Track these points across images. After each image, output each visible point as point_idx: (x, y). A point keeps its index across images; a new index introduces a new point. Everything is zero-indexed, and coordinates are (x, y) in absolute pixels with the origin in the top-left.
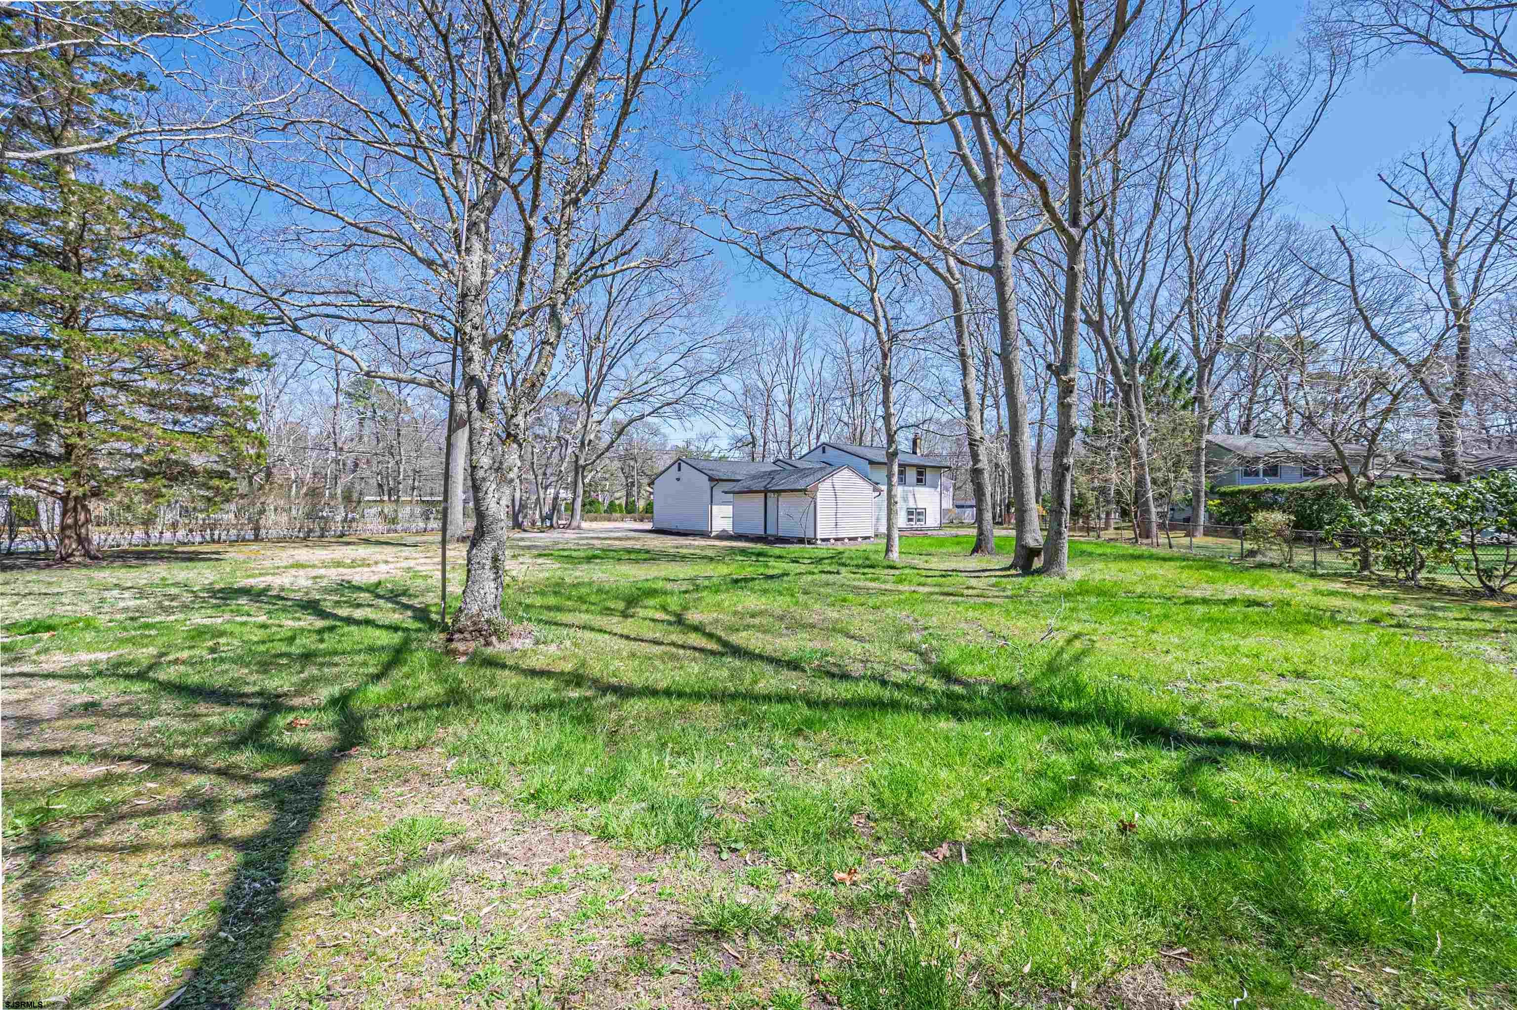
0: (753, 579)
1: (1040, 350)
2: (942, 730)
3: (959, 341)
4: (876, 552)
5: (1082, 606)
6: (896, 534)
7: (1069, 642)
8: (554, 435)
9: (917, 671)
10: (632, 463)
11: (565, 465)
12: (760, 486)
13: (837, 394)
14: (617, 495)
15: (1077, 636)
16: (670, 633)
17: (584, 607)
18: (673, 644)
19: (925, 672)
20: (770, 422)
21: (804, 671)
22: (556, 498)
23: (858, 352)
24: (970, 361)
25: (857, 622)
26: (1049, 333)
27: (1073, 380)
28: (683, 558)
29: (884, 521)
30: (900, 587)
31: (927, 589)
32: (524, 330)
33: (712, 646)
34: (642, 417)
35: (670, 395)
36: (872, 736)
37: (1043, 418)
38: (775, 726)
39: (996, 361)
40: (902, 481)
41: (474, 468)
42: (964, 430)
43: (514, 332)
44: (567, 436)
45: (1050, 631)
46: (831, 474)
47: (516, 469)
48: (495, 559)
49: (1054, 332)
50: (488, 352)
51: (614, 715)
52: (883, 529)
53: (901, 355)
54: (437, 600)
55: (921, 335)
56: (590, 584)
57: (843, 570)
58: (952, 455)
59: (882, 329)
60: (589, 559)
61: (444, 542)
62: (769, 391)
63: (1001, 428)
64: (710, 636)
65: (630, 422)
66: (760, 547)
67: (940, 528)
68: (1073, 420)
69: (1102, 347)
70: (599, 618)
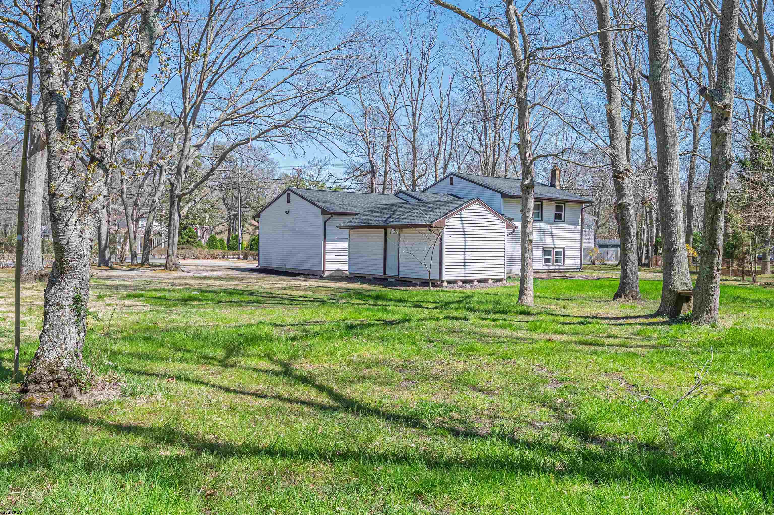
0: (370, 325)
1: (694, 73)
2: (576, 493)
3: (604, 62)
4: (509, 295)
5: (733, 357)
6: (530, 276)
7: (719, 397)
8: (146, 160)
9: (550, 428)
10: (235, 193)
11: (159, 194)
12: (380, 219)
13: (467, 118)
14: (218, 229)
15: (727, 391)
16: (275, 384)
17: (179, 355)
18: (278, 397)
19: (558, 429)
20: (392, 148)
21: (424, 427)
22: (148, 232)
23: (491, 71)
24: (616, 83)
25: (485, 374)
26: (703, 53)
27: (726, 106)
28: (292, 300)
29: (518, 262)
30: (535, 336)
31: (564, 338)
32: (112, 40)
33: (324, 399)
34: (247, 141)
35: (278, 117)
36: (499, 501)
37: (695, 147)
38: (391, 488)
39: (645, 85)
40: (539, 217)
41: (52, 196)
42: (608, 161)
43: (99, 42)
44: (161, 162)
45: (698, 385)
46: (460, 208)
47: (101, 198)
48: (77, 300)
49: (708, 52)
50: (69, 65)
51: (209, 477)
52: (517, 271)
53: (539, 75)
54: (11, 346)
55: (562, 53)
56: (186, 329)
57: (471, 315)
58: (593, 189)
59: (518, 46)
60: (185, 301)
61: (18, 280)
62: (392, 114)
63: (649, 160)
64: (321, 388)
65: (233, 147)
66: (378, 289)
67: (580, 269)
68: (727, 151)
69: (762, 70)
70: (194, 367)
